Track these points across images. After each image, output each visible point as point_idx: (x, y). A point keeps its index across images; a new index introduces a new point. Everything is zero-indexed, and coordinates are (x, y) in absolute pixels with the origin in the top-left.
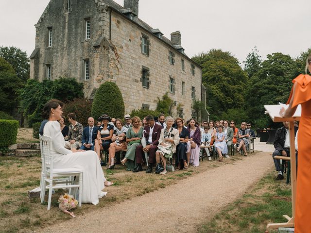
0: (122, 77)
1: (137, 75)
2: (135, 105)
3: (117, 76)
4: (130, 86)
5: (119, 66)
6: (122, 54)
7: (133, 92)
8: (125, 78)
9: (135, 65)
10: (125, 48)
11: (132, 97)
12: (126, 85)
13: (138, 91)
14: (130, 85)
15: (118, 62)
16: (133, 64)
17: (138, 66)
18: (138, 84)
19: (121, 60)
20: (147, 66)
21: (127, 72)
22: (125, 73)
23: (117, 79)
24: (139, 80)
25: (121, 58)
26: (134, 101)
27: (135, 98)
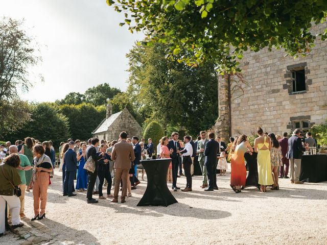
0: (249, 95)
1: (276, 84)
2: (274, 122)
3: (242, 97)
4: (262, 102)
5: (243, 86)
6: (249, 70)
7: (269, 107)
8: (253, 95)
9: (271, 73)
10: (251, 62)
11: (268, 113)
12: (255, 102)
13: (281, 102)
14: (264, 100)
15: (242, 81)
16: (267, 73)
17: (280, 71)
18: (279, 93)
19: (247, 78)
20: (299, 62)
21: (257, 87)
22: (253, 89)
23: (241, 100)
24: (281, 87)
25: (246, 76)
26: (272, 117)
27: (275, 113)
